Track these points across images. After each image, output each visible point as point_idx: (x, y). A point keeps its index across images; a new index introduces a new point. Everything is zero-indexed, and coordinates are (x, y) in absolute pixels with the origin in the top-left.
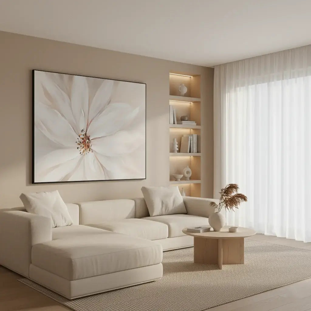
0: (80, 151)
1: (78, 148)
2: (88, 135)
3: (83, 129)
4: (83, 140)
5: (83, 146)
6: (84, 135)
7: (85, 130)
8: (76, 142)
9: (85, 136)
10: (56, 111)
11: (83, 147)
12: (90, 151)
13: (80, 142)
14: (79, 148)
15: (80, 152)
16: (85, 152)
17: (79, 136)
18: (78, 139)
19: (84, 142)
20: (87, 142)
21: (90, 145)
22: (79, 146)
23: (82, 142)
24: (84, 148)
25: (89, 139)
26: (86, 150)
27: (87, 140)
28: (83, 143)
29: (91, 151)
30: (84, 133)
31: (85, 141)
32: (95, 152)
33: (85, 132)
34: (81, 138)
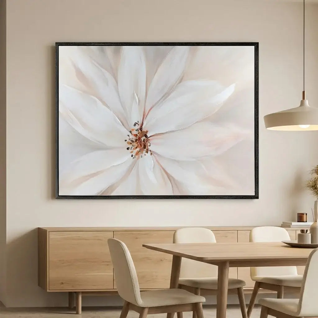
0: (132, 152)
1: (128, 149)
2: (144, 129)
3: (137, 122)
7: (140, 123)
8: (126, 141)
12: (147, 152)
15: (131, 154)
17: (131, 132)
18: (129, 136)
19: (138, 140)
20: (143, 140)
21: (149, 144)
23: (134, 141)
28: (136, 140)
29: (149, 152)
30: (137, 127)
31: (140, 139)
34: (132, 134)
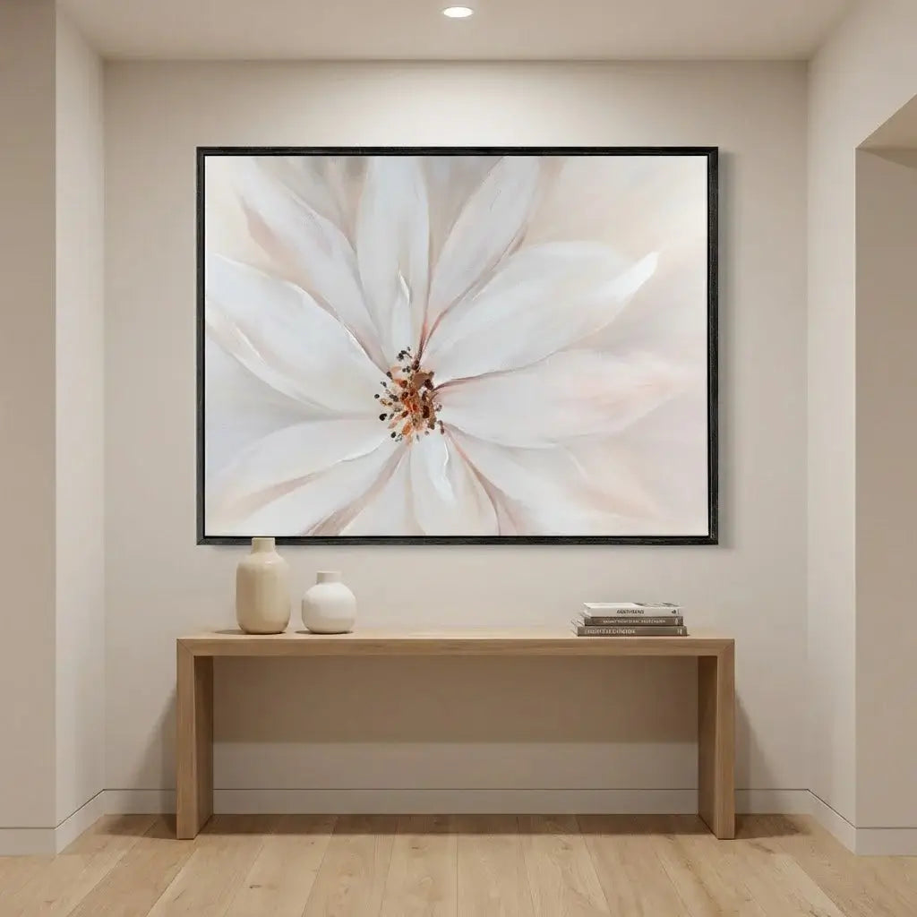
4: (405, 387)
5: (405, 409)
6: (408, 370)
9: (412, 372)
10: (296, 287)
11: (405, 415)
13: (392, 396)
14: (387, 418)
16: (414, 432)
22: (388, 410)
24: (409, 416)
25: (428, 384)
26: (415, 421)
27: (424, 389)
32: (455, 429)
33: (413, 360)
